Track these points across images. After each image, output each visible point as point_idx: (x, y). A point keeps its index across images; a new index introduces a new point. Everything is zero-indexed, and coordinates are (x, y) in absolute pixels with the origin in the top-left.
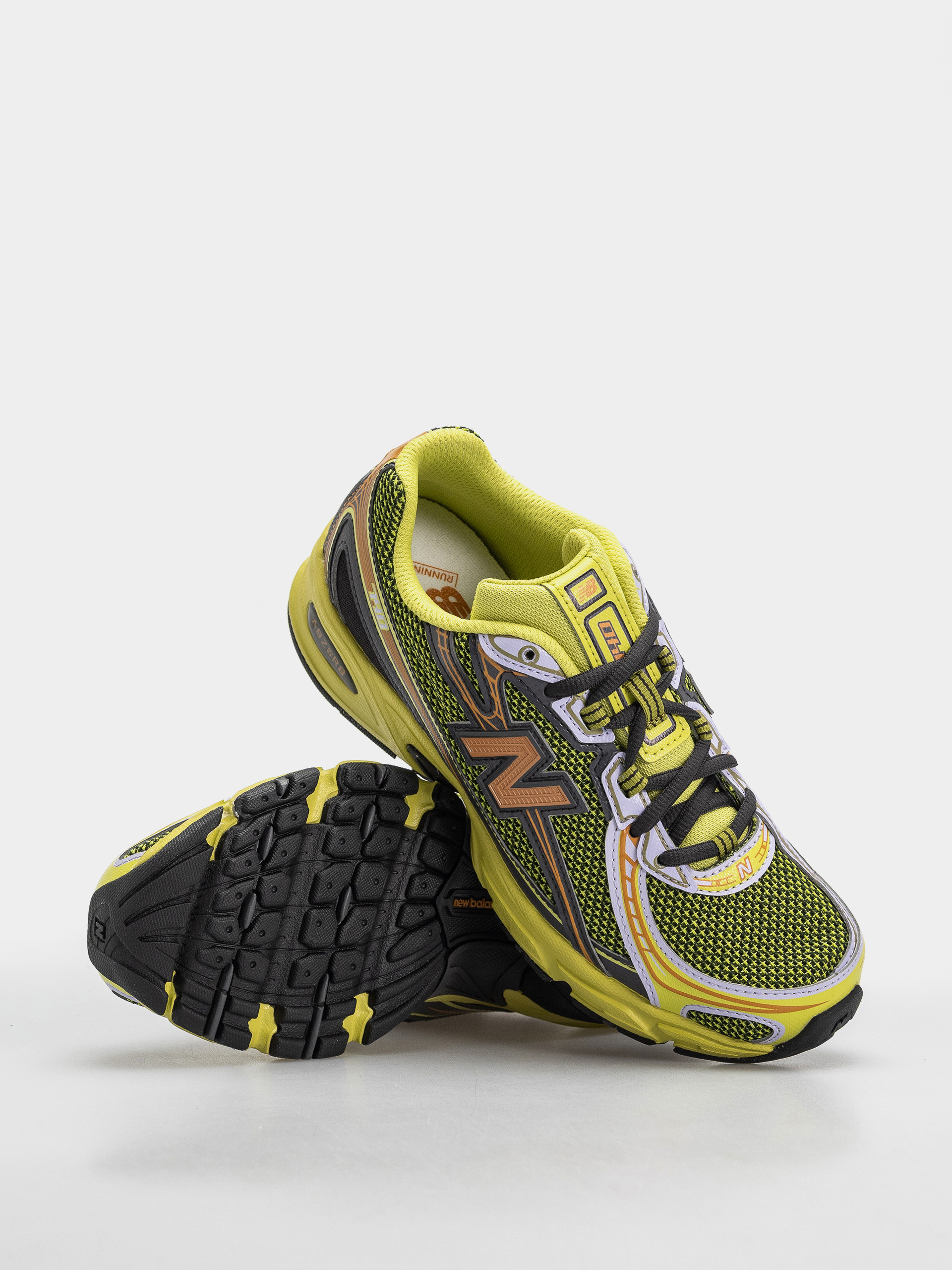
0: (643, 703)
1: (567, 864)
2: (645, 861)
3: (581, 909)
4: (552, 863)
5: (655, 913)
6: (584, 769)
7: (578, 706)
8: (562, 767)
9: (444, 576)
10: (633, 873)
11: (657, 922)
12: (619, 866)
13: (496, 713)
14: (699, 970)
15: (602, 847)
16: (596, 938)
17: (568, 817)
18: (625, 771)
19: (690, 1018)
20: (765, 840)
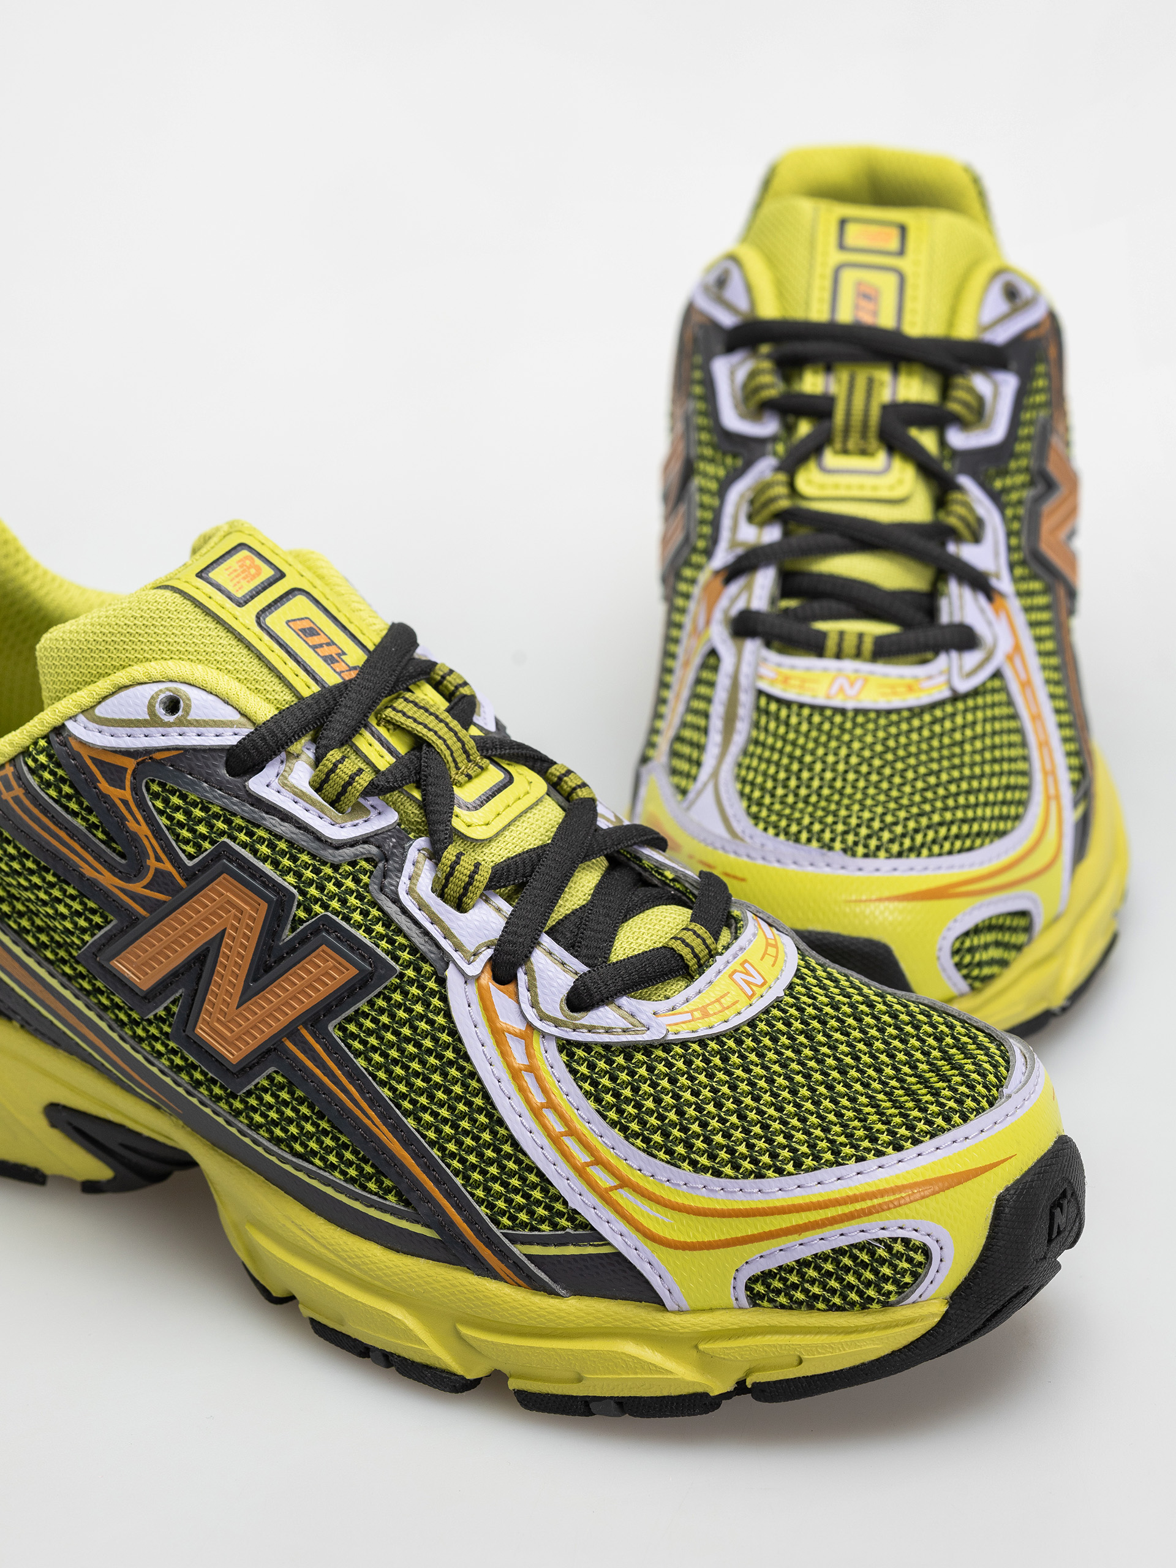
0: (430, 736)
1: (399, 1106)
2: (543, 1017)
3: (459, 1181)
4: (373, 1122)
5: (601, 1109)
6: (360, 897)
7: (301, 773)
8: (317, 908)
10: (529, 1055)
11: (613, 1124)
12: (498, 1052)
13: (152, 863)
14: (731, 1178)
15: (453, 1032)
16: (511, 1224)
17: (366, 1009)
18: (439, 860)
19: (755, 1305)
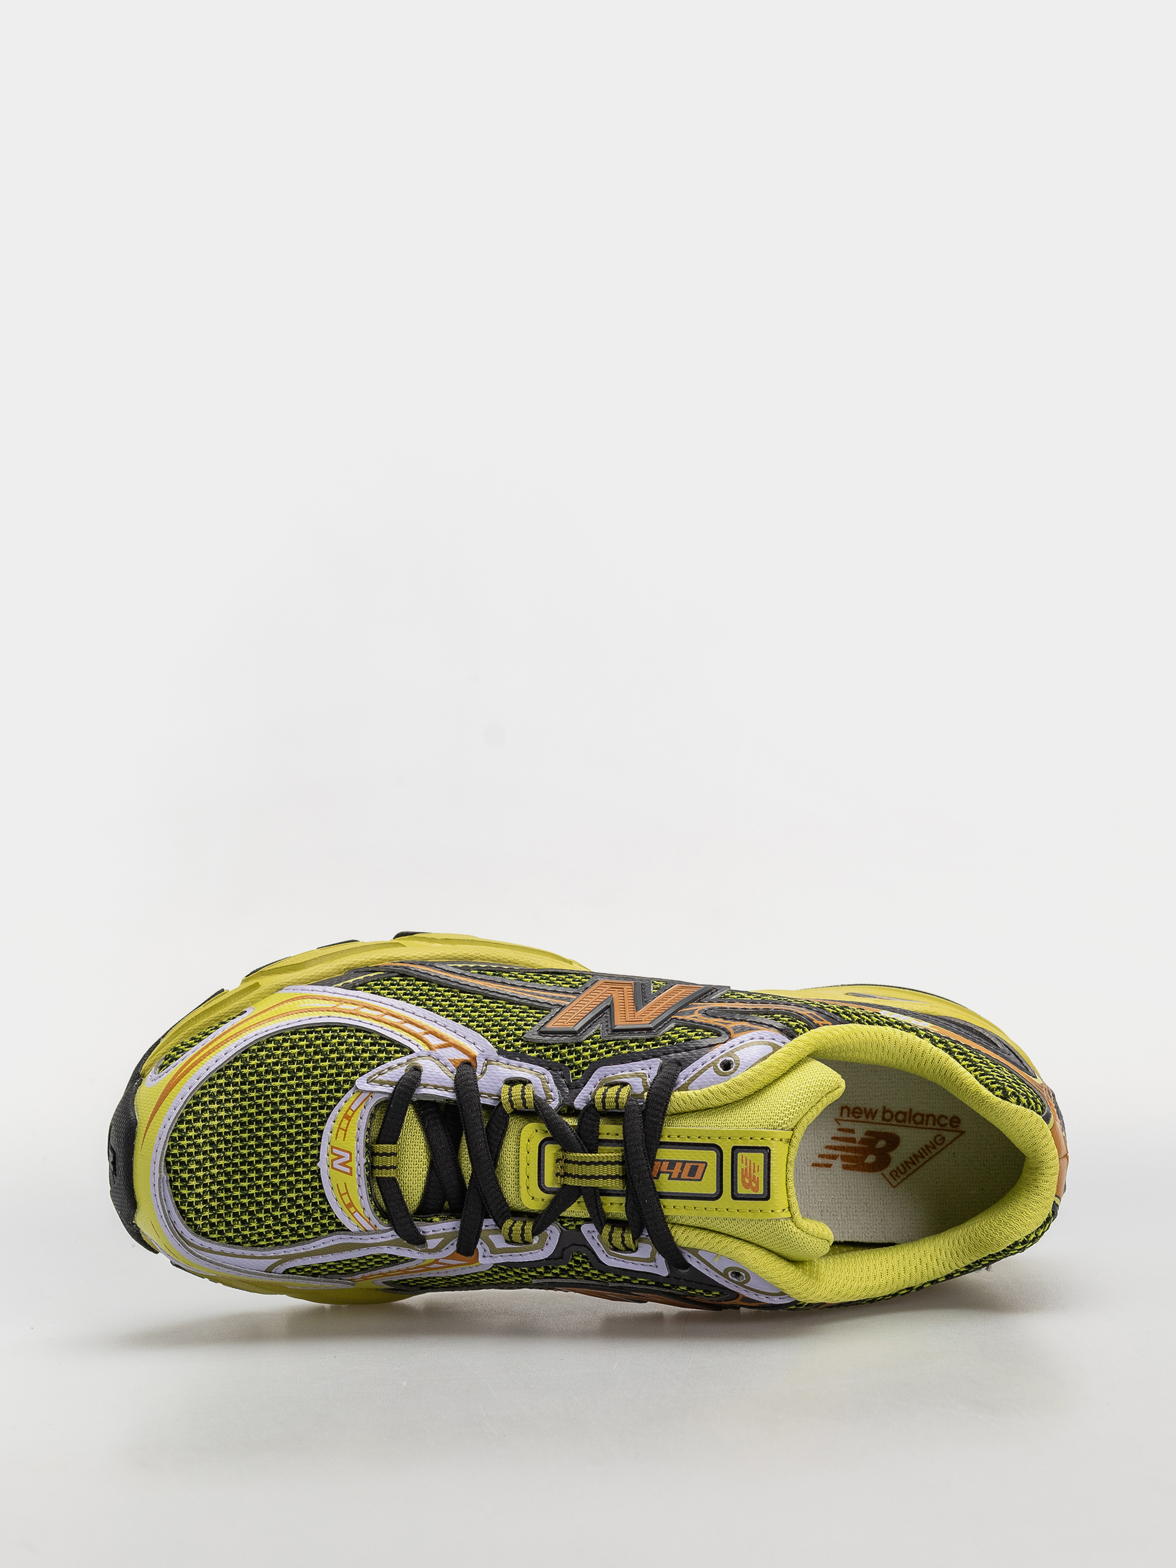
5: (369, 1033)
7: (637, 1084)
9: (903, 1171)
11: (358, 1029)
14: (276, 1034)
20: (356, 1214)
